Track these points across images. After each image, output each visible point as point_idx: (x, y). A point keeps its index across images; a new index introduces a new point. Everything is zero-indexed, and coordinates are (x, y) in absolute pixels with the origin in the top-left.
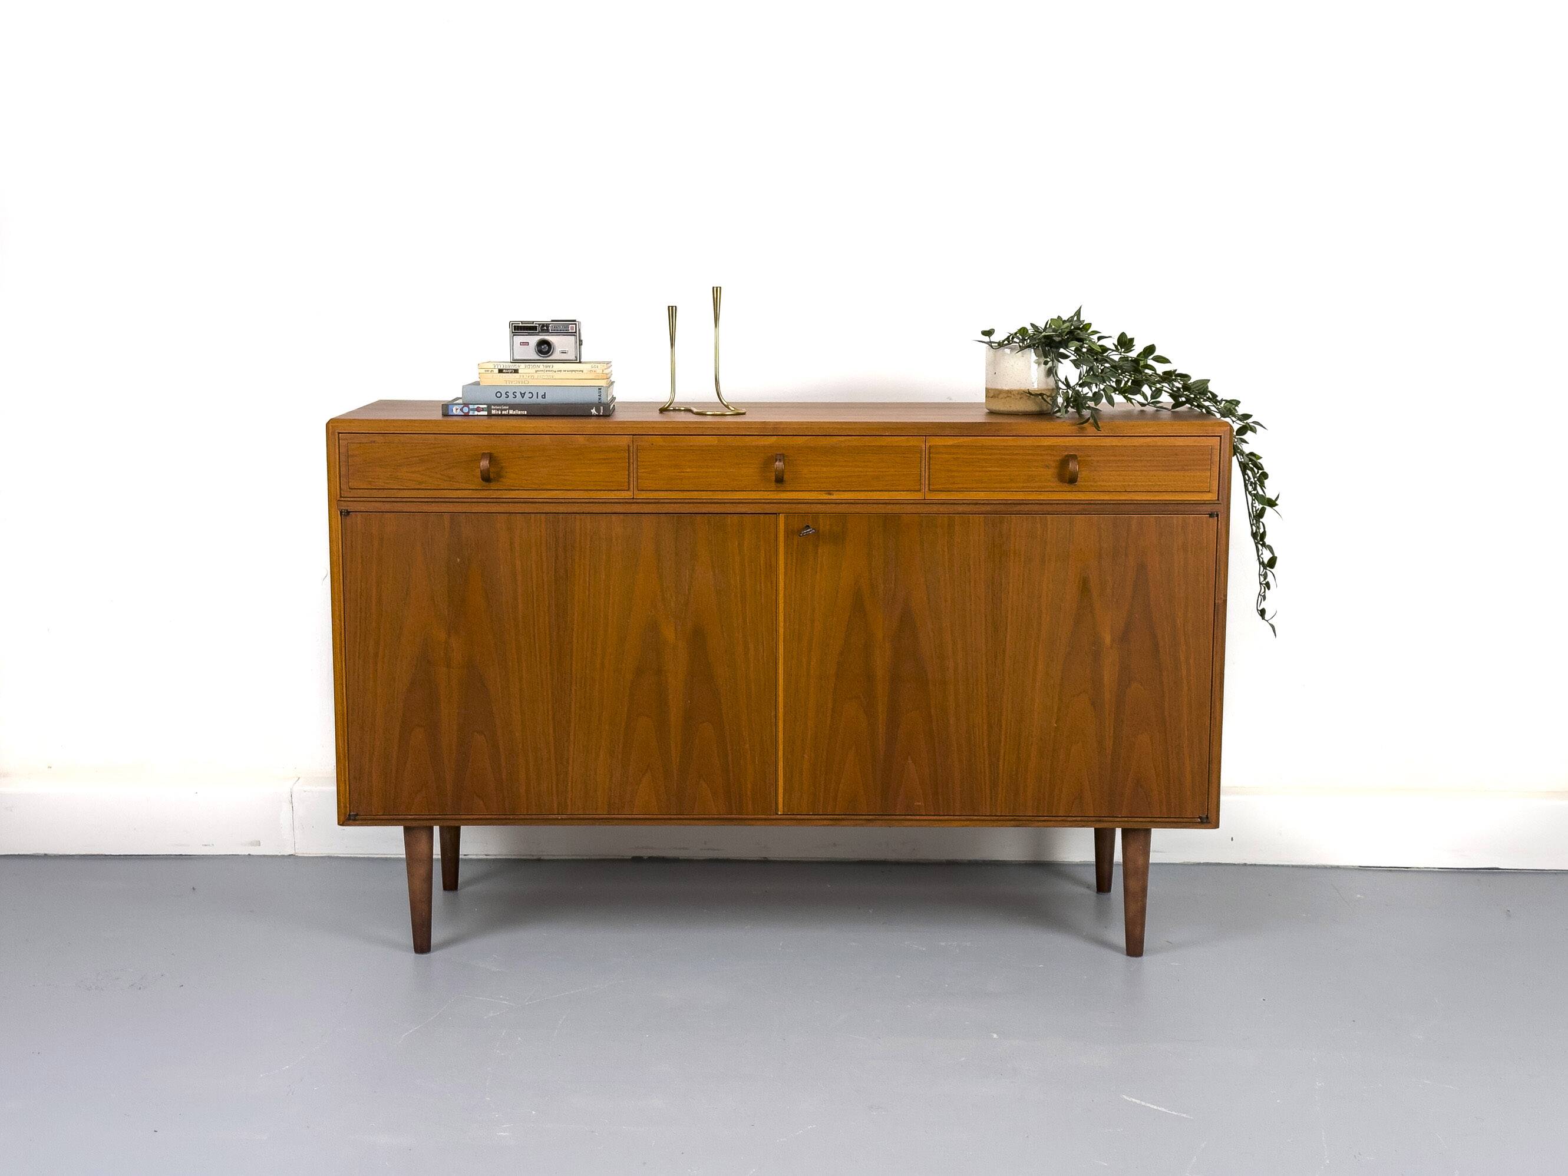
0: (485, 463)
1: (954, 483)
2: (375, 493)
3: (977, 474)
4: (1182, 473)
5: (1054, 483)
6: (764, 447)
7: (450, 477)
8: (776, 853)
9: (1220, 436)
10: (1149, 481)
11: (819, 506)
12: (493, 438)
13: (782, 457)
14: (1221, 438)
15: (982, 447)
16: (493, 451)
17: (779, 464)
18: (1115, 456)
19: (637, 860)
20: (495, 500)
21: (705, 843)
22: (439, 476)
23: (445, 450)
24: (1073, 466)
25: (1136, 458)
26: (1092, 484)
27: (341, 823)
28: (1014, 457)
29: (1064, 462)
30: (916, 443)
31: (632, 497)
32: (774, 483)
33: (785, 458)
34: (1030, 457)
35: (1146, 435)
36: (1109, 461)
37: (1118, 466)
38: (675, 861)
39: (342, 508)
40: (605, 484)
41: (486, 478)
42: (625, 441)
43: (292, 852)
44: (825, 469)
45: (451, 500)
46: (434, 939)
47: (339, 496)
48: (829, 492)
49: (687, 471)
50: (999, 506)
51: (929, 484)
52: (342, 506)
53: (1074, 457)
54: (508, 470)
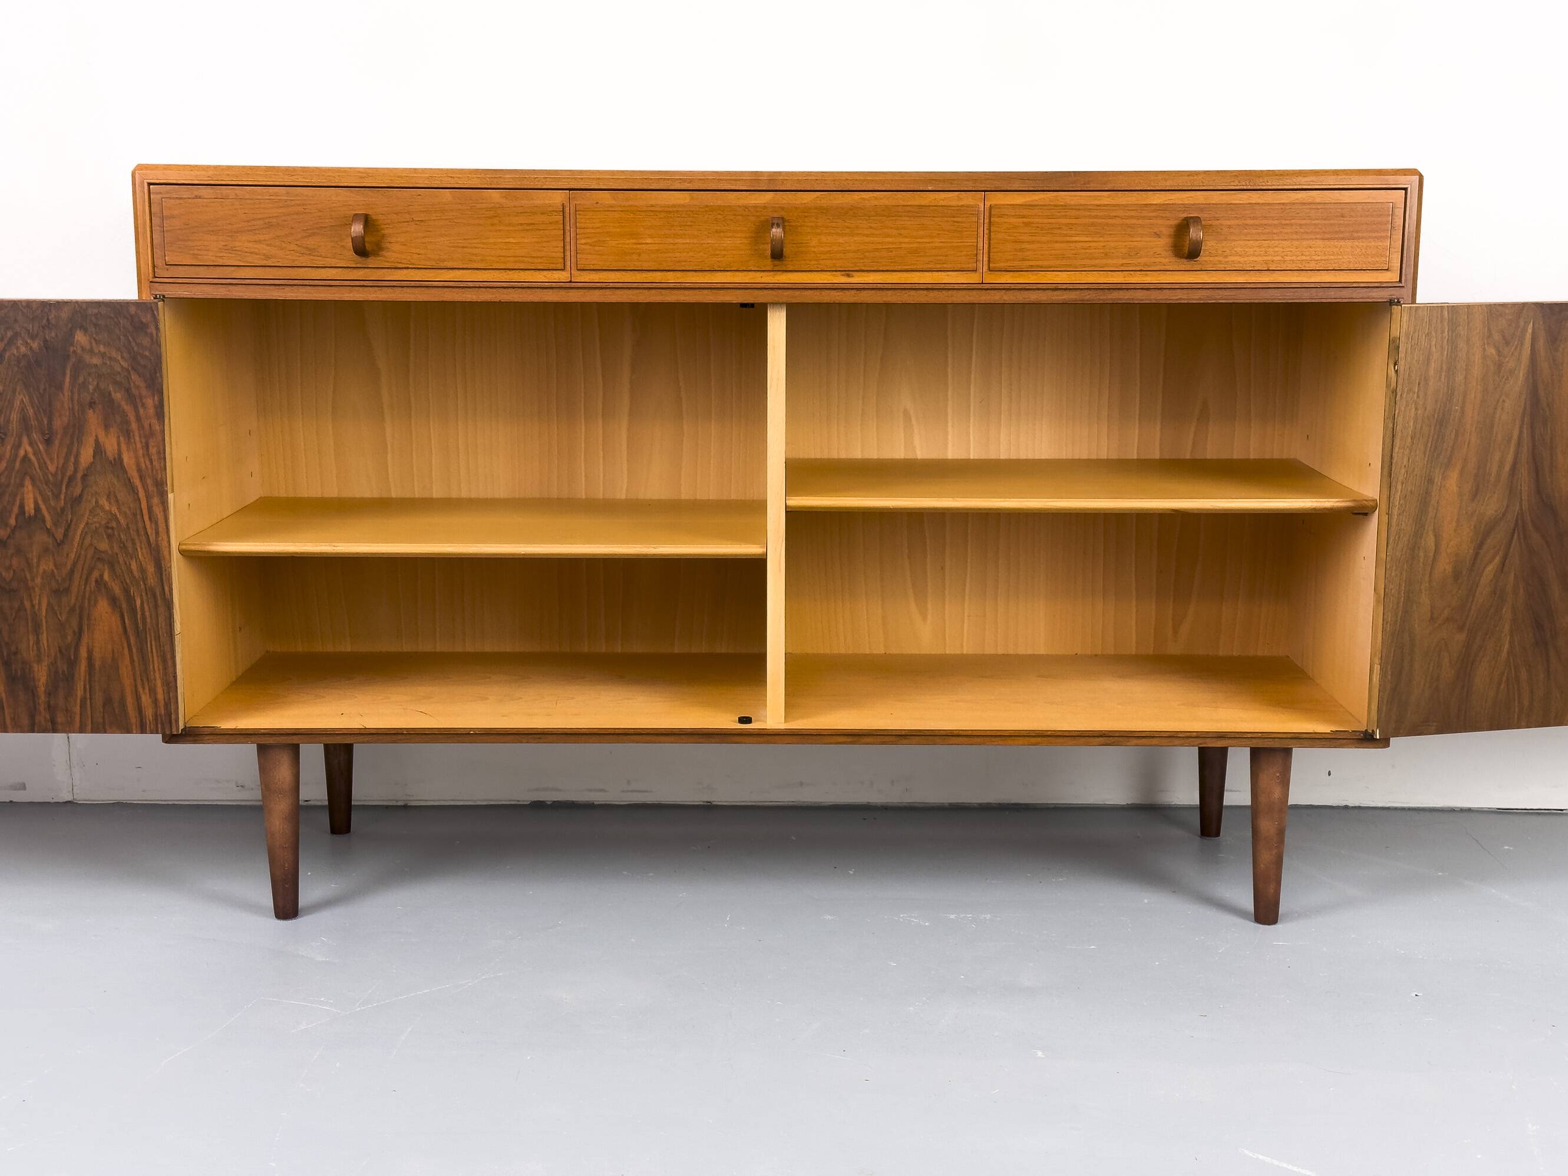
0: (357, 229)
1: (1024, 260)
2: (202, 272)
3: (1057, 245)
4: (1349, 243)
5: (1166, 258)
6: (755, 207)
7: (309, 249)
8: (725, 794)
9: (1405, 189)
10: (1302, 255)
11: (833, 293)
12: (370, 193)
13: (781, 222)
14: (1406, 194)
15: (1065, 207)
16: (370, 212)
17: (777, 232)
18: (1254, 218)
19: (538, 806)
20: (376, 283)
21: (629, 782)
22: (293, 247)
23: (300, 209)
24: (1195, 233)
25: (1284, 222)
26: (1221, 258)
27: (167, 739)
28: (1110, 221)
29: (1183, 227)
30: (971, 202)
31: (569, 280)
32: (770, 260)
33: (786, 224)
34: (1134, 221)
35: (1298, 187)
36: (1245, 226)
37: (1259, 234)
38: (589, 807)
39: (157, 293)
40: (529, 260)
41: (361, 250)
42: (558, 198)
43: (70, 798)
44: (841, 240)
45: (312, 283)
46: (304, 899)
47: (151, 275)
48: (848, 273)
49: (647, 242)
50: (1086, 293)
51: (989, 261)
52: (157, 290)
53: (1197, 220)
54: (389, 239)
